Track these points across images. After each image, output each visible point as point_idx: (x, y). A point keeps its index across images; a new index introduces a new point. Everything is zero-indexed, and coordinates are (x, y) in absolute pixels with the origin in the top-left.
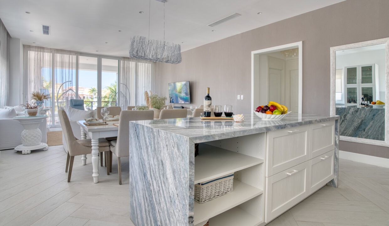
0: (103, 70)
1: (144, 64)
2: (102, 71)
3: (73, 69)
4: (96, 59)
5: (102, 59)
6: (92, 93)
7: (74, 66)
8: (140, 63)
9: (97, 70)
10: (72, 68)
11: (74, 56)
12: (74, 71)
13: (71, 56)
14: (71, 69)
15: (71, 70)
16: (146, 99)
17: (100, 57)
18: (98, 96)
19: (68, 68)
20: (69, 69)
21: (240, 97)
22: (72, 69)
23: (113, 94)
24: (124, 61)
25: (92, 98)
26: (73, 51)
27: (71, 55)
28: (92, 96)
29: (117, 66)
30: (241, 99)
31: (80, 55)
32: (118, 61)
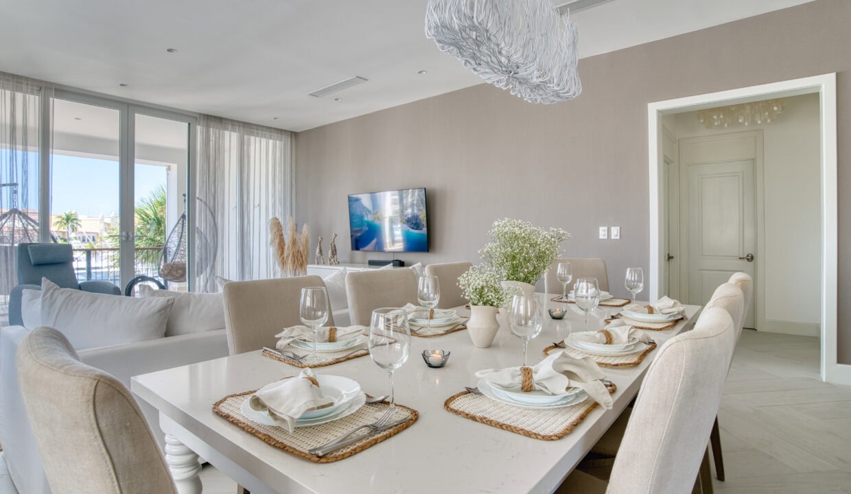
0: (139, 158)
1: (263, 140)
2: (136, 160)
3: (29, 148)
4: (114, 115)
5: (137, 116)
6: (66, 227)
7: (34, 137)
8: (252, 138)
9: (118, 158)
10: (25, 144)
11: (32, 97)
12: (34, 157)
13: (19, 96)
14: (19, 147)
15: (20, 153)
16: (277, 241)
17: (128, 108)
18: (124, 234)
19: (8, 145)
20: (13, 148)
21: (608, 233)
22: (25, 150)
23: (148, 226)
24: (208, 127)
25: (66, 238)
26: (27, 79)
27: (21, 91)
28: (64, 233)
29: (185, 146)
30: (613, 237)
31: (57, 96)
32: (186, 125)
